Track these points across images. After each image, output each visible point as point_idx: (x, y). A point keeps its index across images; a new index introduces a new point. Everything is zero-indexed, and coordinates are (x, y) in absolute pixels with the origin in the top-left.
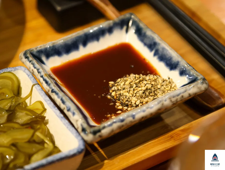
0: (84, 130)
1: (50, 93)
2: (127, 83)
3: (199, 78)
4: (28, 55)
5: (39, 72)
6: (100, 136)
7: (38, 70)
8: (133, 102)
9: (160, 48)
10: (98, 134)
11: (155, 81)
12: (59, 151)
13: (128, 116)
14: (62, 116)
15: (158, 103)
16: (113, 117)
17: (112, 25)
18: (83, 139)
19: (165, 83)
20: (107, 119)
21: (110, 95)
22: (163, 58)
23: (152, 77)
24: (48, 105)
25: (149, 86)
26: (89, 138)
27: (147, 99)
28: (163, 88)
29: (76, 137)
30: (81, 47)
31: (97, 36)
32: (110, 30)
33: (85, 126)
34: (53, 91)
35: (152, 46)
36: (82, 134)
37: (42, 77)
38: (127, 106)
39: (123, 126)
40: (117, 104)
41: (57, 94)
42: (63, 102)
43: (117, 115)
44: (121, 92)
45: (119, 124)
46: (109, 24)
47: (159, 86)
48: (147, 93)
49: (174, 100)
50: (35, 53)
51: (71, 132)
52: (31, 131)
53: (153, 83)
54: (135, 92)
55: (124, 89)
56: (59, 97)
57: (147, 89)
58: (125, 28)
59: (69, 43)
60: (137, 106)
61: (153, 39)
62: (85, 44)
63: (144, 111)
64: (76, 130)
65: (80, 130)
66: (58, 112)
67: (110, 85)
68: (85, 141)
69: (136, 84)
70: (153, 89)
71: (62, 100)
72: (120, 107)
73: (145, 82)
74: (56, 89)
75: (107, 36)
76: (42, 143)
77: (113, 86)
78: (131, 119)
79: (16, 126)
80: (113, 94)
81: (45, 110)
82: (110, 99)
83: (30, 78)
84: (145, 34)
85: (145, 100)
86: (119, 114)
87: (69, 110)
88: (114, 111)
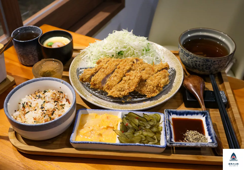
0: (168, 141)
1: (166, 125)
2: (192, 133)
3: (215, 142)
4: (167, 111)
5: (166, 118)
6: (172, 145)
7: (166, 117)
8: (190, 140)
9: (210, 126)
10: (171, 144)
11: (201, 136)
12: (160, 145)
13: (184, 144)
14: (165, 134)
15: (196, 144)
16: (181, 142)
17: (199, 112)
18: (166, 144)
19: (204, 139)
20: (179, 141)
21: (185, 134)
22: (209, 130)
23: (201, 135)
24: (163, 129)
25: (198, 137)
26: (168, 144)
27: (195, 141)
28: (202, 140)
29: (165, 143)
30: (185, 115)
31: (192, 114)
32: (197, 114)
33: (169, 140)
34: (167, 125)
35: (208, 125)
36: (167, 142)
37: (166, 119)
38: (188, 140)
39: (180, 146)
40: (185, 138)
41: (167, 127)
42: (167, 130)
43: (183, 141)
44: (189, 135)
45: (179, 144)
46: (198, 112)
47: (201, 139)
48: (196, 139)
49: (202, 145)
50: (169, 111)
51: (165, 140)
52: (154, 135)
53: (200, 137)
54: (193, 137)
55: (190, 134)
56: (167, 128)
57: (197, 138)
58: (203, 115)
59: (182, 112)
60: (191, 142)
61: (209, 123)
62: (187, 115)
63: (190, 144)
64: (166, 140)
65: (167, 140)
66: (165, 133)
67: (187, 131)
68: (167, 145)
69: (195, 135)
70: (199, 139)
71: (167, 129)
72: (185, 140)
73: (198, 135)
74: (168, 125)
75: (196, 115)
76: (155, 139)
77: (188, 132)
78: (184, 145)
79: (151, 131)
80: (186, 134)
81: (162, 130)
82: (184, 136)
83: (163, 119)
84: (208, 120)
85: (194, 141)
86: (184, 141)
87: (167, 133)
88: (183, 140)
